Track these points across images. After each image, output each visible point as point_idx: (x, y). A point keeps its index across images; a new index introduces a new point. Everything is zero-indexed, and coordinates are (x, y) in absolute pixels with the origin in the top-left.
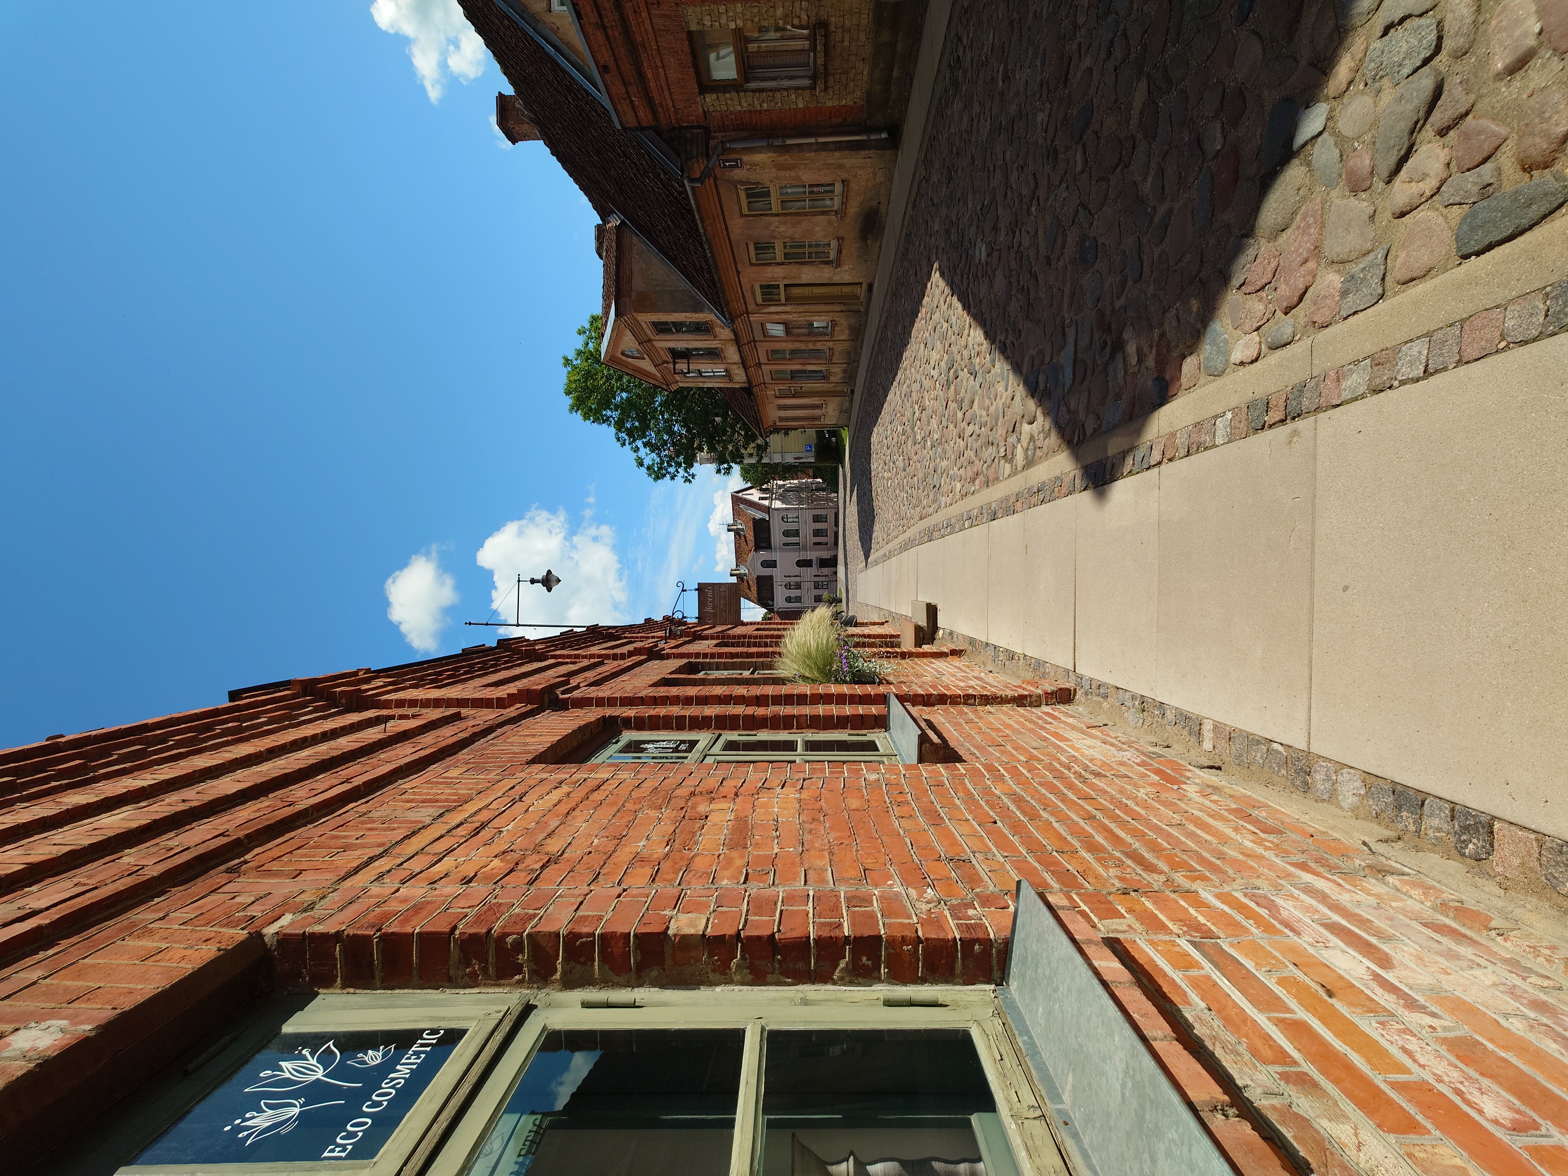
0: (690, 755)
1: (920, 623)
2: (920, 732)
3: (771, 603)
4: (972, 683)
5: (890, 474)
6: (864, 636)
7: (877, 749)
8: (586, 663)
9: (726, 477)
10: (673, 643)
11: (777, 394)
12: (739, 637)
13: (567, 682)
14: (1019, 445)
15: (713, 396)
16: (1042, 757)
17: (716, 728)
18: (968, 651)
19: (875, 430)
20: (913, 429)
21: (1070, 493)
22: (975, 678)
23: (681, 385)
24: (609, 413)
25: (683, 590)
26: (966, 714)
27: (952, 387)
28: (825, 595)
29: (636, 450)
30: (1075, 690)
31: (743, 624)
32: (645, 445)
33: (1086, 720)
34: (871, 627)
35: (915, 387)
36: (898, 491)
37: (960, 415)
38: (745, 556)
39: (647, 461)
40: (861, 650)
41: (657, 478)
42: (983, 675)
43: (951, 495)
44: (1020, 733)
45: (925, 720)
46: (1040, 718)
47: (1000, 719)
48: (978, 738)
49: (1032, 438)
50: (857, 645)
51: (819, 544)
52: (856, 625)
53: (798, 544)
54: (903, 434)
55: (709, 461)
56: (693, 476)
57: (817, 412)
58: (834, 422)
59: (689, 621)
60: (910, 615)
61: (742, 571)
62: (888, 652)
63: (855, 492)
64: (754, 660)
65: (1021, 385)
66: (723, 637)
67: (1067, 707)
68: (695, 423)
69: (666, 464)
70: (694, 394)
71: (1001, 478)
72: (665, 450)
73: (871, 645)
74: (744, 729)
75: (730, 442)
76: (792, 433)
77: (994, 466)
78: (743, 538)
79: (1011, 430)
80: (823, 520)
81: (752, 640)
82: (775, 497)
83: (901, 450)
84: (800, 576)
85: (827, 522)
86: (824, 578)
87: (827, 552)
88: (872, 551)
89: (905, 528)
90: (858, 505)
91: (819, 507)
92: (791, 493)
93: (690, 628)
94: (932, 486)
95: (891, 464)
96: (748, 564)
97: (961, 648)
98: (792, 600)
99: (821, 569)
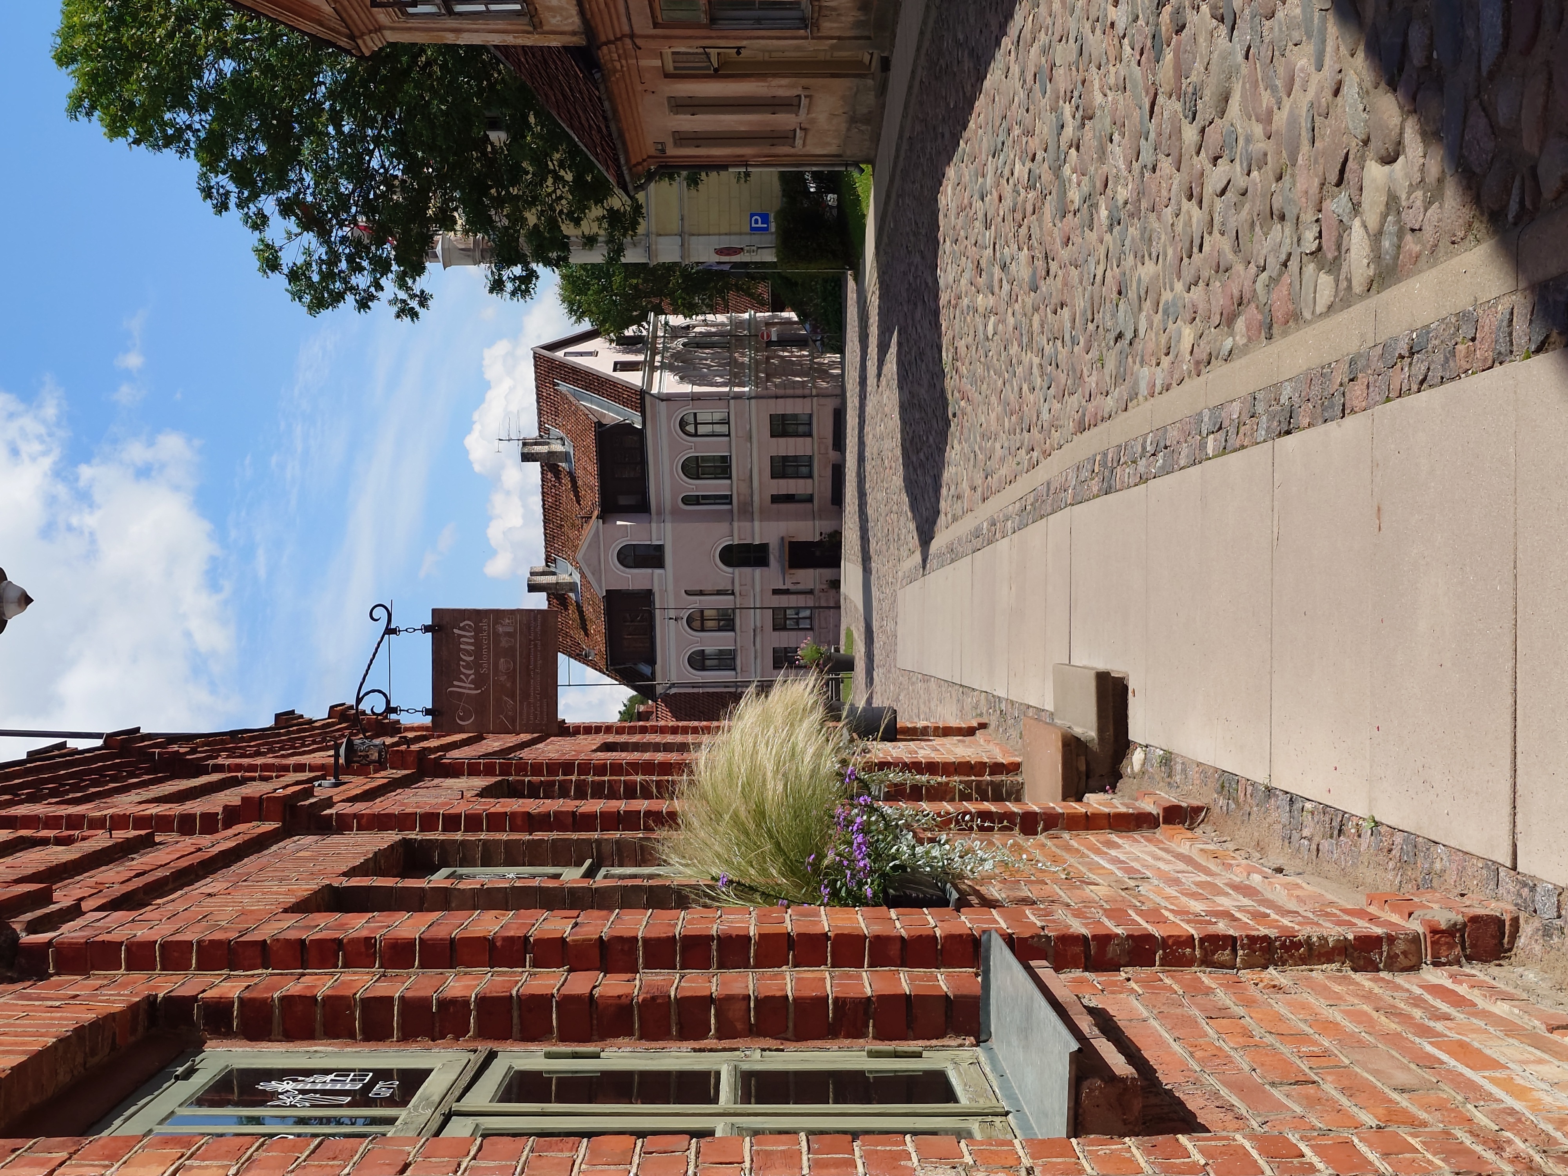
0: (402, 1114)
1: (1078, 731)
2: (1075, 1046)
3: (646, 669)
4: (1225, 903)
5: (991, 301)
6: (917, 767)
7: (950, 1096)
8: (100, 840)
9: (518, 303)
10: (357, 784)
11: (670, 67)
12: (553, 767)
13: (45, 898)
14: (1357, 223)
15: (483, 72)
16: (1423, 1115)
17: (483, 1034)
18: (1216, 810)
19: (951, 172)
20: (1057, 170)
21: (1499, 360)
22: (1236, 887)
23: (392, 37)
24: (182, 118)
25: (390, 631)
26: (1208, 991)
27: (1169, 56)
28: (806, 647)
29: (259, 222)
30: (1515, 921)
31: (565, 730)
32: (286, 209)
33: (1546, 1006)
34: (938, 742)
35: (1064, 53)
36: (1014, 349)
37: (1190, 134)
38: (573, 534)
39: (291, 256)
40: (907, 807)
41: (318, 305)
42: (1256, 878)
43: (1166, 361)
44: (1361, 1045)
45: (1091, 1011)
46: (1417, 1002)
47: (1304, 1006)
48: (1242, 1061)
49: (1392, 203)
50: (896, 793)
51: (789, 498)
52: (893, 734)
53: (727, 499)
54: (1031, 187)
55: (471, 256)
56: (423, 299)
57: (784, 120)
58: (832, 149)
59: (405, 719)
60: (1050, 707)
61: (564, 578)
62: (985, 815)
63: (893, 349)
64: (595, 835)
65: (1361, 55)
66: (505, 770)
67: (1493, 970)
68: (430, 148)
69: (343, 265)
70: (428, 63)
71: (1307, 315)
72: (341, 225)
73: (937, 794)
74: (564, 1038)
75: (532, 204)
76: (711, 181)
77: (1286, 279)
78: (566, 480)
79: (1333, 177)
80: (801, 429)
81: (590, 778)
82: (662, 362)
83: (1023, 231)
84: (733, 594)
85: (810, 435)
86: (801, 598)
87: (810, 523)
88: (942, 520)
89: (1035, 454)
90: (900, 387)
91: (790, 392)
92: (707, 351)
93: (408, 742)
94: (1112, 336)
95: (997, 270)
96: (579, 556)
97: (1196, 803)
98: (708, 663)
99: (793, 571)
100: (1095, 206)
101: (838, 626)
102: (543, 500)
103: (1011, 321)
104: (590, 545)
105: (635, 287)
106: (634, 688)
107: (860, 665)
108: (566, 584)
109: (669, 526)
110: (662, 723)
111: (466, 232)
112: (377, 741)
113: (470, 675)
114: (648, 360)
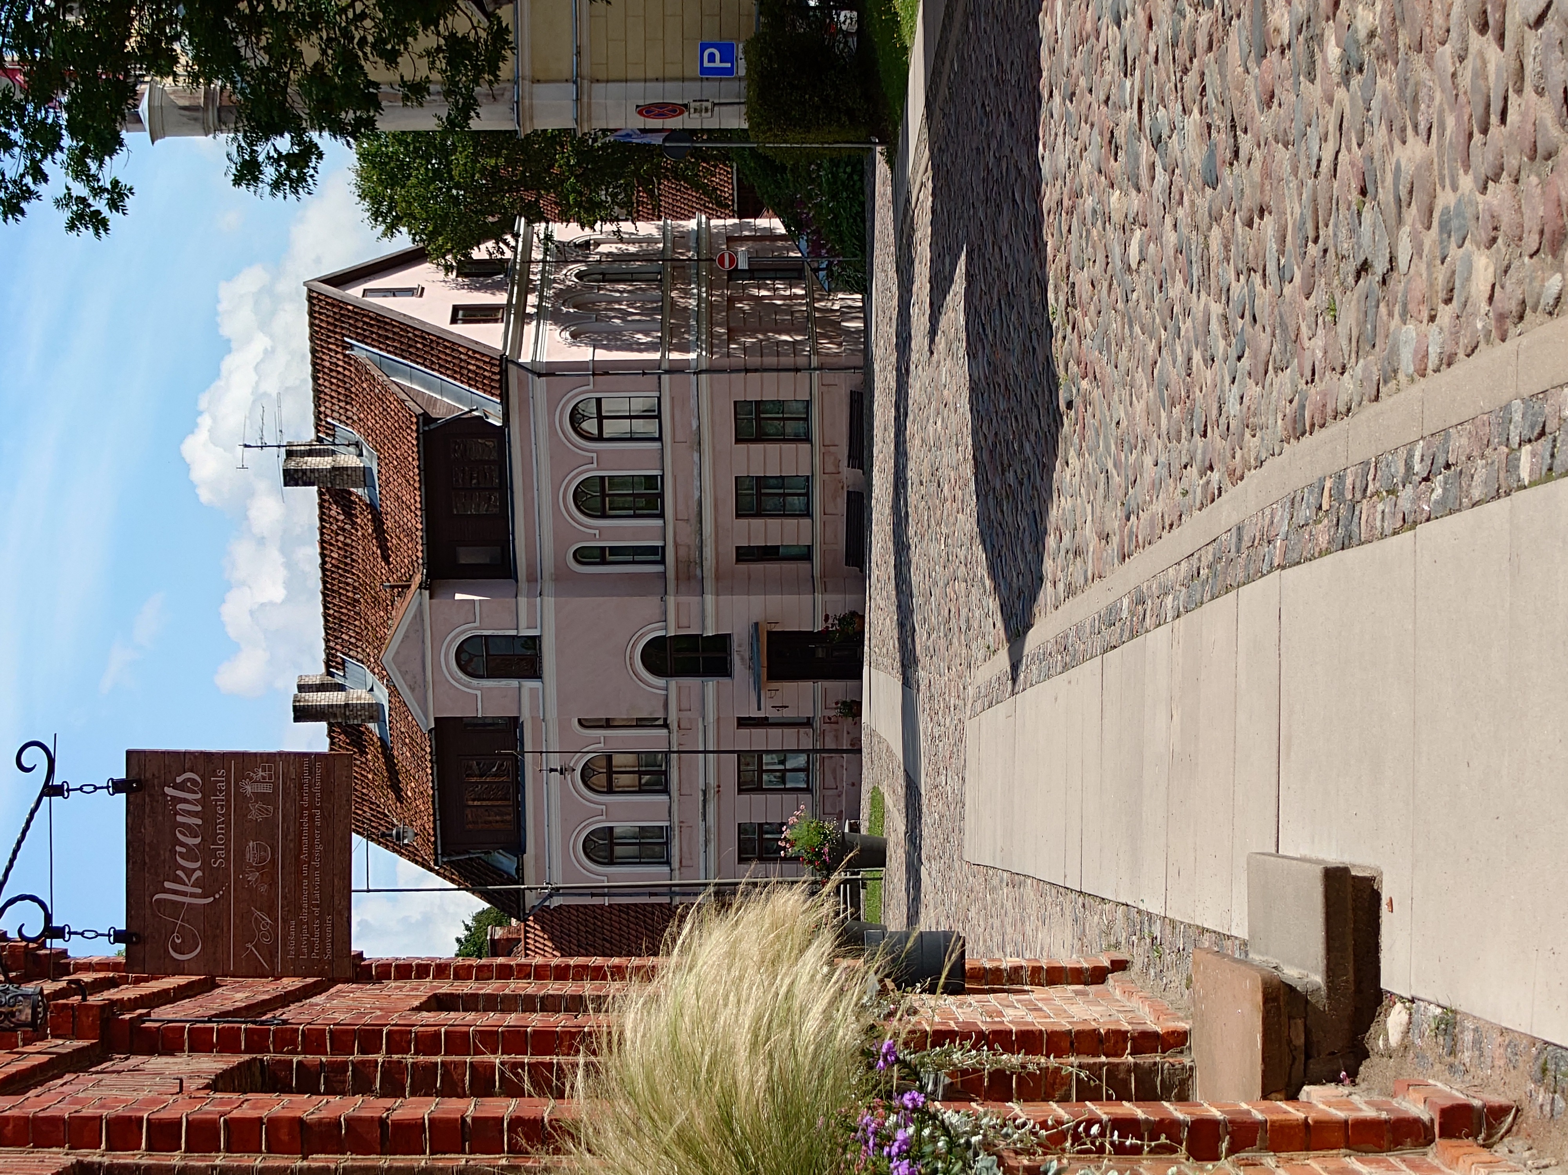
6: (1003, 1039)
12: (343, 1038)
28: (798, 823)
31: (363, 972)
38: (375, 617)
51: (769, 553)
53: (656, 554)
55: (201, 119)
56: (117, 195)
60: (1241, 931)
64: (421, 1161)
73: (1039, 1088)
78: (363, 519)
80: (791, 427)
81: (409, 1059)
82: (539, 307)
83: (1191, 79)
84: (666, 725)
85: (807, 439)
86: (790, 732)
87: (807, 598)
88: (1047, 594)
89: (1215, 476)
90: (971, 354)
91: (771, 361)
92: (621, 287)
93: (83, 989)
94: (1350, 267)
95: (1144, 147)
96: (387, 656)
97: (1497, 1099)
98: (619, 850)
99: (775, 685)
100: (1316, 39)
101: (856, 785)
102: (323, 555)
103: (1171, 238)
104: (406, 637)
105: (493, 173)
106: (485, 896)
107: (896, 856)
108: (363, 706)
109: (550, 601)
110: (539, 960)
111: (194, 77)
112: (29, 988)
113: (194, 870)
114: (514, 302)
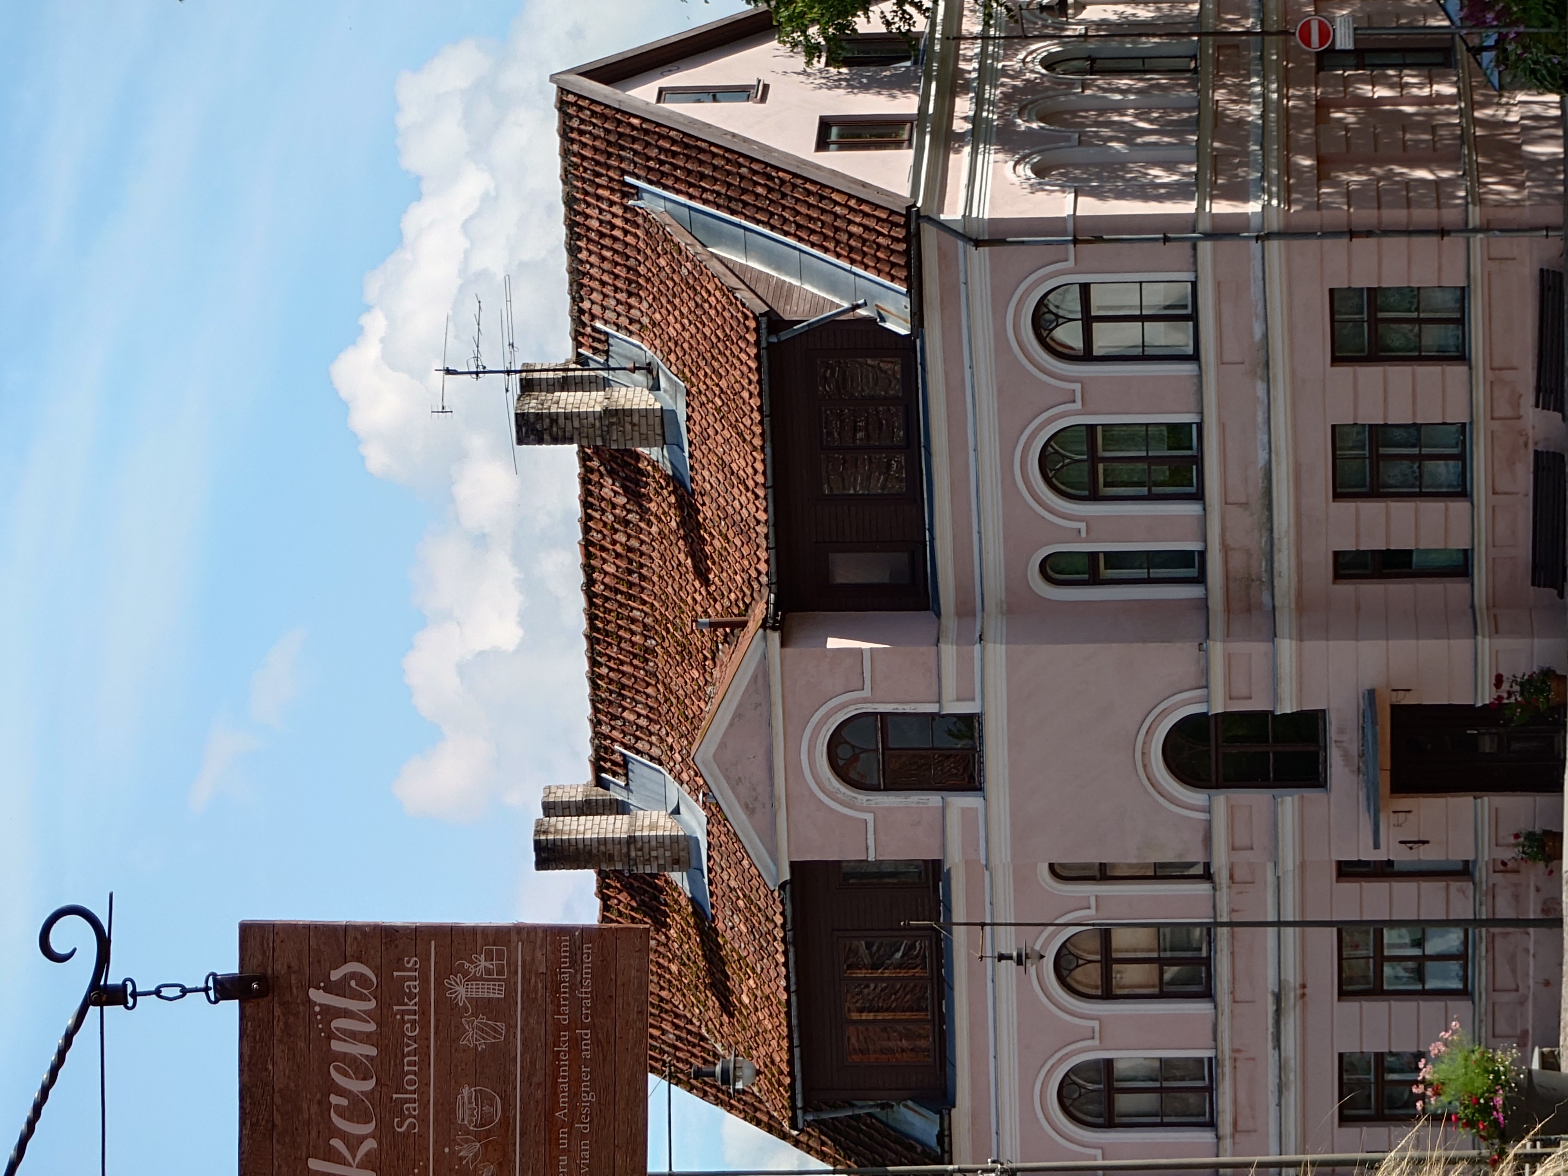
3: (920, 1123)
28: (1446, 1052)
38: (684, 678)
51: (1392, 564)
53: (1188, 566)
61: (653, 823)
78: (662, 505)
80: (1431, 337)
82: (975, 120)
84: (1207, 876)
85: (1461, 356)
86: (1432, 889)
87: (1462, 646)
91: (1395, 216)
92: (1124, 82)
96: (705, 751)
98: (1124, 1103)
99: (1405, 802)
101: (1552, 983)
102: (588, 569)
104: (738, 715)
108: (660, 842)
109: (997, 652)
113: (362, 1139)
114: (931, 111)
